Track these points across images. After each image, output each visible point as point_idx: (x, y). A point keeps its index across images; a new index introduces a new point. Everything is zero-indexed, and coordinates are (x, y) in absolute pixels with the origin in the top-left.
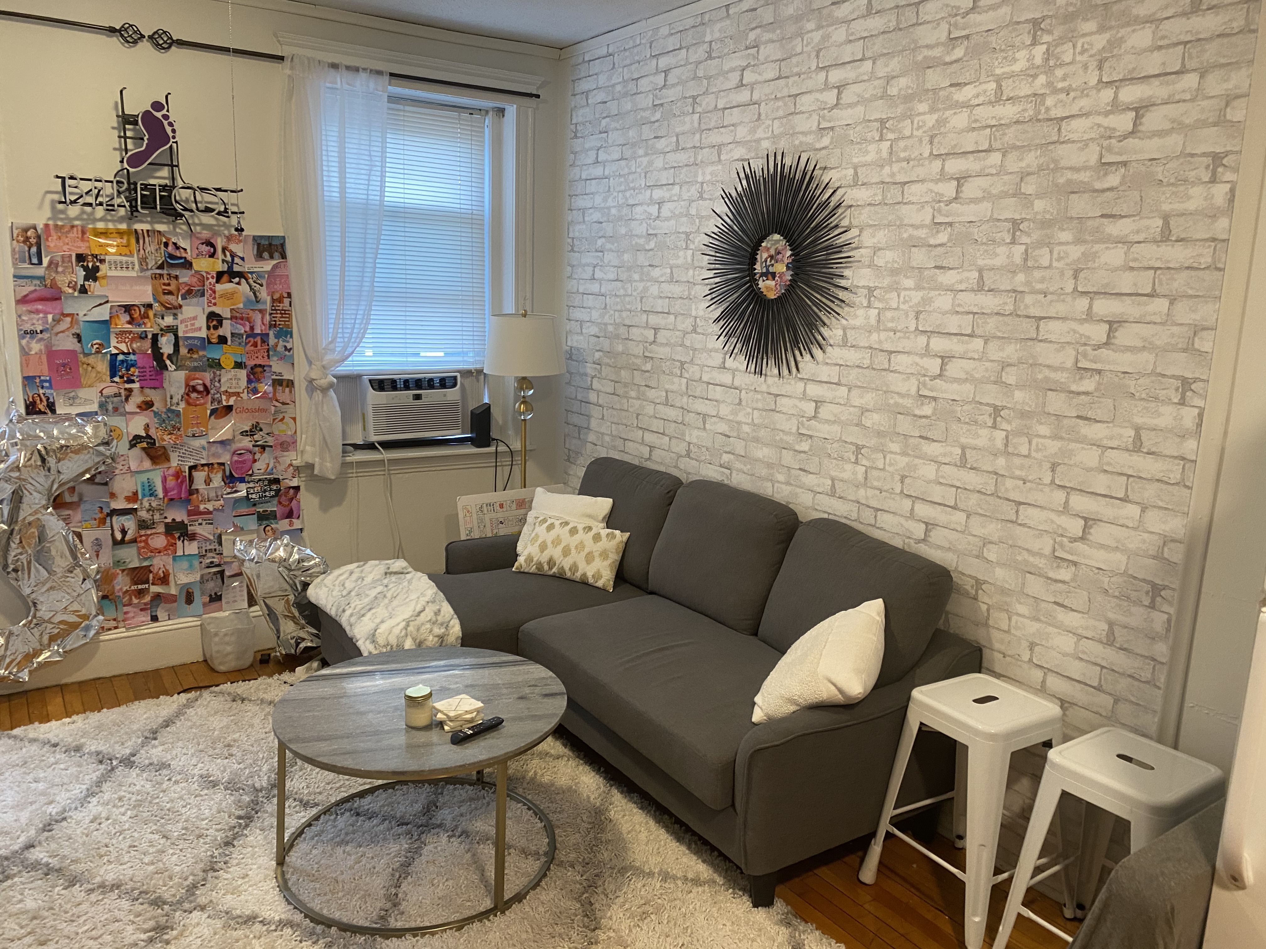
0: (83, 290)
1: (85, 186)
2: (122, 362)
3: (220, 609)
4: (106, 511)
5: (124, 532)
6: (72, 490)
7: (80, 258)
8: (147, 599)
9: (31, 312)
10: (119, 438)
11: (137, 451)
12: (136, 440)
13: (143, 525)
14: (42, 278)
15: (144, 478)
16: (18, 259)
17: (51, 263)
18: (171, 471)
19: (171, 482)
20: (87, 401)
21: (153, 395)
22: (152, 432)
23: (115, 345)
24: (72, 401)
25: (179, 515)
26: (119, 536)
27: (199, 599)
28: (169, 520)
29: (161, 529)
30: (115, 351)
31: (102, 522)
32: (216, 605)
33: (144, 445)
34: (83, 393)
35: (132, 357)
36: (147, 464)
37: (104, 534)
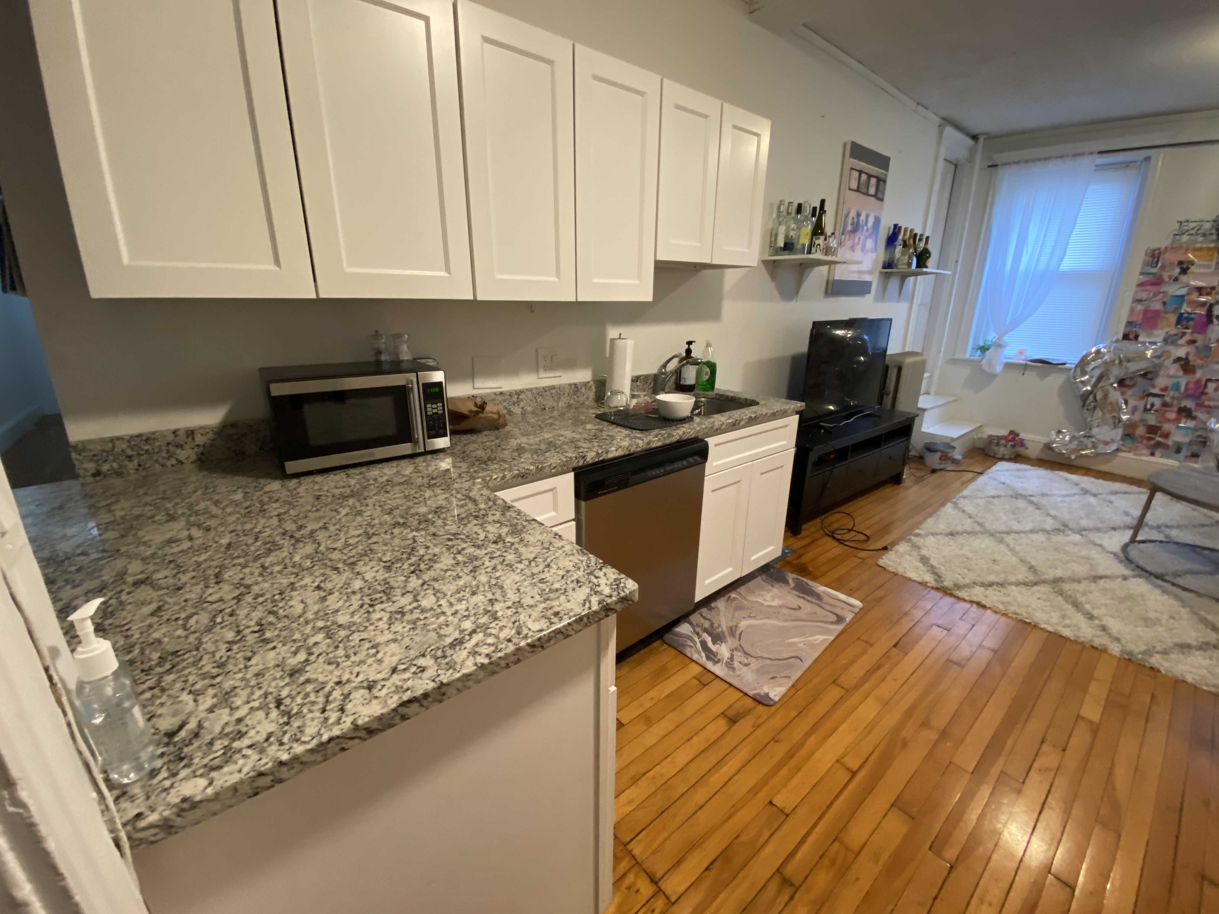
0: (1176, 279)
1: (1193, 225)
2: (1186, 318)
3: (1196, 463)
4: (1147, 393)
5: (1152, 405)
6: (1132, 378)
7: (1181, 263)
8: (1152, 442)
9: (1143, 291)
10: (1169, 357)
11: (1177, 366)
12: (1178, 360)
13: (1165, 404)
14: (1154, 274)
15: (1175, 380)
16: (1146, 264)
17: (1161, 267)
18: (1194, 380)
19: (1191, 386)
20: (1157, 336)
21: (1198, 337)
22: (1191, 357)
23: (1185, 308)
24: (1149, 335)
25: (1189, 404)
26: (1149, 407)
27: (1184, 453)
28: (1182, 405)
29: (1175, 409)
30: (1183, 311)
31: (1142, 398)
32: (1194, 459)
33: (1182, 363)
34: (1156, 332)
35: (1193, 316)
36: (1181, 373)
37: (1141, 404)
